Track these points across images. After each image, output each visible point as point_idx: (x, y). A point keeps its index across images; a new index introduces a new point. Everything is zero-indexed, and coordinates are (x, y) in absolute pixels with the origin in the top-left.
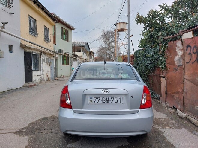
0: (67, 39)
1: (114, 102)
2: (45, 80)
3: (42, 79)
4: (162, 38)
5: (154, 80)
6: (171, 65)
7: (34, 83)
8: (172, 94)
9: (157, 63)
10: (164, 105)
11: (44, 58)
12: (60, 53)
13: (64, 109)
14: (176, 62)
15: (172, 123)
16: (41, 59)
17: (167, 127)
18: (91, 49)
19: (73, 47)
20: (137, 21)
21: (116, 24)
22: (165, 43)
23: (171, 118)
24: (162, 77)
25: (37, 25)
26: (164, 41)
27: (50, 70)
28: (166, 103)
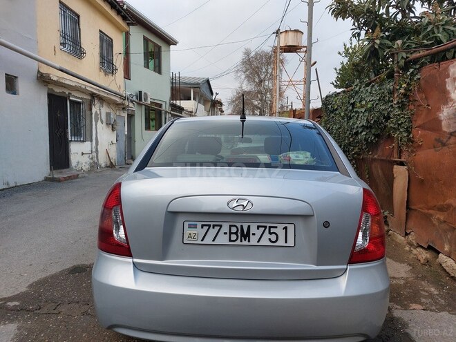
0: (157, 68)
1: (265, 241)
2: (103, 165)
3: (94, 162)
4: (402, 57)
5: (374, 170)
6: (427, 132)
7: (74, 173)
8: (426, 211)
9: (386, 126)
10: (400, 238)
11: (98, 113)
12: (141, 100)
13: (107, 257)
14: (444, 123)
15: (427, 294)
16: (91, 114)
17: (414, 306)
18: (217, 94)
19: (172, 89)
20: (333, 11)
21: (277, 32)
22: (411, 70)
23: (423, 278)
24: (398, 164)
25: (81, 28)
26: (408, 64)
27: (115, 141)
28: (407, 234)
